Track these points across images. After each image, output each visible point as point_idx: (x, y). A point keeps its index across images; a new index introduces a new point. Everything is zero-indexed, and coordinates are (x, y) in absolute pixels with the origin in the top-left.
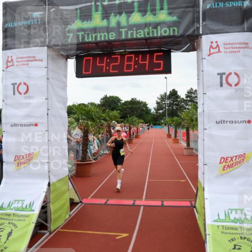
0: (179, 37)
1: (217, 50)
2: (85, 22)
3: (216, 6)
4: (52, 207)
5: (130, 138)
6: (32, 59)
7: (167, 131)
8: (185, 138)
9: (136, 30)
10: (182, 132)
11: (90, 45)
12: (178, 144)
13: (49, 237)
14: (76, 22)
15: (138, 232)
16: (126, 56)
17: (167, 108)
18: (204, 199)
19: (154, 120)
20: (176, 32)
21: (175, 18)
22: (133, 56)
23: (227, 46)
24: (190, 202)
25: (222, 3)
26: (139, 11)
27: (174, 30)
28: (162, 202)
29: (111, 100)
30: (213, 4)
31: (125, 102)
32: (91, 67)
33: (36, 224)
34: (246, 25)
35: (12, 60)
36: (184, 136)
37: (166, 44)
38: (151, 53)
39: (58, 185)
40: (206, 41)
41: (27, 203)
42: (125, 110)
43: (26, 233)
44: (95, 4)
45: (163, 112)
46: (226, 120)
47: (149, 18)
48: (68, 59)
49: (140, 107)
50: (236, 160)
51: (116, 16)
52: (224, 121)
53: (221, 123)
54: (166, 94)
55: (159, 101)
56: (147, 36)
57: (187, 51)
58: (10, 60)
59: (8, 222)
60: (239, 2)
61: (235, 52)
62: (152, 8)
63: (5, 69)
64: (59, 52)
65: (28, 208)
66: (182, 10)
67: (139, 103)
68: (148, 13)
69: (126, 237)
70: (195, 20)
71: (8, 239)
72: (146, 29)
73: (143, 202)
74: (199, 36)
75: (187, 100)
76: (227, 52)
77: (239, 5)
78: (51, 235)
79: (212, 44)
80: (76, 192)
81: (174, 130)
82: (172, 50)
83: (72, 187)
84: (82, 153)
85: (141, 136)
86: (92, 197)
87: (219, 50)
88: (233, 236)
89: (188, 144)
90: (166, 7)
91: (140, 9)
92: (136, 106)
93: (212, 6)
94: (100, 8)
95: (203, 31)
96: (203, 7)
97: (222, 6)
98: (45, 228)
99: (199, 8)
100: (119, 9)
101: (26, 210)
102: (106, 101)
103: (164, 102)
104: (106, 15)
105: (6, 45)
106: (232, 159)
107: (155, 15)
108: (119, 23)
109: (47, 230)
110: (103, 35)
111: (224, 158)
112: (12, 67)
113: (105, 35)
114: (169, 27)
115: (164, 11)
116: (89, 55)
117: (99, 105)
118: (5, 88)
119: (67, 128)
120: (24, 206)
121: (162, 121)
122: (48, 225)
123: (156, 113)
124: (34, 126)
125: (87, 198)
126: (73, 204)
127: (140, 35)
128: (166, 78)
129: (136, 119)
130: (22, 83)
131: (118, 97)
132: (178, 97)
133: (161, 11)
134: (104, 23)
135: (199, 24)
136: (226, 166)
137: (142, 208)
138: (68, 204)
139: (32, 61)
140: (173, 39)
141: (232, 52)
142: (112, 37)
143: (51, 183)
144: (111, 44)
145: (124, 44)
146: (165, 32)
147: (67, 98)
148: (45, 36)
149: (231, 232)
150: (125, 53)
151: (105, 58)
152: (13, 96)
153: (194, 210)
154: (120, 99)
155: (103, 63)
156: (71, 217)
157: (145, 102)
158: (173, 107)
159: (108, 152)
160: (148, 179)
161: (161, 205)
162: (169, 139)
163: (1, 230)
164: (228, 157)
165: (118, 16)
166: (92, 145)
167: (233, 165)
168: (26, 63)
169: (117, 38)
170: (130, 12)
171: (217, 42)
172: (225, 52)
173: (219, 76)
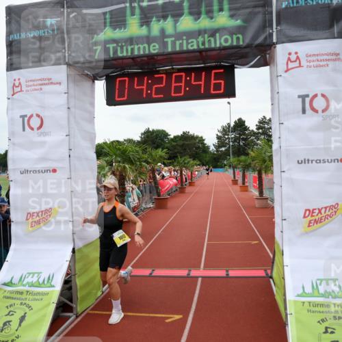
0: (245, 47)
1: (297, 64)
3: (295, 5)
4: (79, 282)
5: (182, 185)
6: (47, 82)
7: (232, 176)
8: (257, 185)
9: (187, 40)
10: (251, 176)
11: (124, 61)
12: (246, 193)
13: (76, 322)
15: (195, 312)
16: (174, 75)
17: (231, 144)
18: (283, 266)
19: (214, 161)
20: (241, 40)
21: (239, 22)
22: (183, 74)
23: (311, 58)
24: (265, 270)
27: (238, 38)
28: (227, 271)
29: (155, 135)
31: (175, 137)
32: (126, 90)
33: (57, 304)
34: (336, 29)
35: (20, 84)
36: (255, 182)
37: (228, 57)
38: (208, 70)
39: (86, 251)
40: (282, 51)
41: (45, 276)
42: (175, 149)
43: (45, 316)
44: (131, 4)
45: (226, 150)
47: (204, 23)
48: (96, 81)
49: (195, 144)
50: (325, 212)
51: (159, 21)
52: (308, 160)
53: (305, 163)
54: (229, 124)
55: (220, 134)
56: (202, 47)
57: (256, 66)
58: (17, 84)
59: (19, 302)
61: (322, 66)
62: (208, 8)
63: (10, 96)
64: (83, 70)
65: (46, 282)
66: (248, 11)
67: (193, 138)
68: (203, 16)
69: (179, 319)
70: (267, 24)
71: (20, 325)
72: (200, 37)
73: (200, 272)
74: (272, 45)
75: (259, 133)
77: (326, 2)
78: (79, 319)
79: (291, 56)
81: (241, 174)
82: (236, 66)
85: (196, 183)
87: (300, 63)
88: (323, 316)
89: (261, 193)
90: (226, 6)
91: (192, 10)
92: (189, 143)
93: (289, 3)
94: (137, 11)
95: (277, 38)
96: (276, 6)
97: (303, 4)
98: (70, 309)
99: (272, 7)
100: (163, 12)
101: (43, 285)
102: (148, 137)
103: (226, 137)
104: (145, 21)
105: (11, 64)
106: (320, 212)
107: (212, 18)
108: (163, 31)
109: (72, 312)
110: (141, 47)
111: (309, 210)
112: (20, 93)
113: (144, 48)
114: (231, 34)
115: (224, 13)
116: (123, 75)
117: (138, 142)
118: (11, 121)
119: (96, 173)
120: (41, 281)
121: (225, 162)
122: (74, 305)
123: (217, 151)
124: (52, 173)
127: (192, 46)
128: (229, 103)
129: (189, 160)
130: (35, 115)
131: (164, 131)
132: (246, 128)
133: (221, 13)
134: (144, 31)
135: (272, 29)
136: (313, 222)
137: (200, 279)
140: (236, 50)
141: (317, 66)
142: (154, 50)
143: (76, 249)
144: (154, 59)
145: (171, 58)
146: (226, 41)
147: (95, 134)
148: (64, 51)
149: (321, 310)
150: (172, 71)
151: (146, 78)
152: (23, 133)
153: (270, 282)
154: (167, 134)
155: (143, 85)
156: (104, 294)
157: (202, 137)
158: (239, 143)
159: (152, 206)
160: (208, 241)
161: (225, 275)
162: (235, 187)
163: (11, 313)
164: (315, 209)
165: (162, 21)
166: (130, 196)
167: (321, 219)
168: (39, 87)
169: (162, 51)
170: (177, 15)
171: (296, 53)
172: (307, 67)
173: (300, 99)
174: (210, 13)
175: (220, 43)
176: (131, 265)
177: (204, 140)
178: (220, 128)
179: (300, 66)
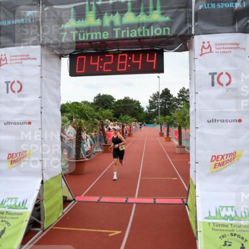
0: (171, 37)
1: (209, 50)
2: (79, 21)
3: (208, 7)
4: (46, 205)
6: (26, 57)
7: (160, 130)
8: (177, 137)
9: (130, 30)
10: (174, 130)
11: (83, 44)
12: (170, 142)
13: (43, 235)
15: (131, 229)
16: (120, 55)
17: (159, 106)
18: (196, 196)
19: (147, 119)
20: (169, 32)
21: (167, 19)
22: (126, 55)
24: (182, 199)
25: (214, 4)
26: (133, 11)
27: (167, 30)
28: (155, 199)
29: (104, 98)
30: (205, 5)
31: (118, 100)
32: (84, 65)
33: (29, 222)
34: (237, 26)
35: (5, 58)
36: (176, 134)
37: (159, 43)
38: (144, 52)
39: (52, 183)
40: (198, 41)
41: (20, 200)
42: (119, 109)
43: (19, 231)
44: (89, 3)
45: (155, 111)
46: (217, 119)
47: (143, 18)
48: (62, 58)
49: (133, 106)
50: (226, 158)
51: (110, 15)
52: (215, 120)
53: (213, 122)
54: (158, 93)
55: (151, 100)
56: (140, 36)
57: (179, 51)
58: (3, 58)
60: (231, 3)
62: (145, 8)
64: (53, 50)
65: (21, 205)
66: (175, 10)
67: (132, 101)
68: (142, 13)
69: (119, 234)
70: (188, 20)
72: (139, 28)
73: (135, 199)
74: (190, 36)
75: (180, 99)
76: (218, 52)
77: (231, 6)
78: (45, 233)
79: (204, 45)
80: (69, 190)
81: (166, 129)
82: (164, 50)
83: (65, 185)
85: (134, 135)
86: (85, 195)
87: (211, 50)
88: (223, 233)
89: (180, 143)
90: (159, 7)
91: (134, 9)
92: (129, 105)
93: (204, 6)
94: (94, 8)
95: (195, 31)
96: (195, 8)
97: (214, 7)
98: (38, 225)
99: (191, 8)
100: (112, 9)
101: (19, 208)
102: (99, 100)
103: (156, 101)
104: (99, 15)
106: (223, 157)
107: (148, 15)
108: (112, 23)
109: (40, 227)
110: (96, 34)
111: (215, 156)
112: (5, 65)
113: (98, 35)
114: (162, 27)
115: (157, 11)
116: (82, 54)
117: (92, 103)
119: (60, 126)
120: (17, 204)
121: (155, 120)
122: (41, 223)
123: (149, 111)
124: (27, 125)
125: (80, 196)
126: (66, 202)
127: (133, 35)
128: (158, 77)
129: (129, 117)
130: (16, 82)
132: (170, 96)
133: (154, 11)
134: (98, 22)
135: (192, 25)
136: (217, 165)
137: (135, 205)
138: (61, 202)
139: (25, 59)
140: (165, 39)
141: (223, 52)
142: (106, 36)
143: (44, 181)
144: (105, 43)
145: (118, 43)
146: (158, 31)
147: (60, 97)
148: (39, 35)
149: (222, 229)
150: (118, 52)
151: (99, 57)
152: (6, 94)
153: (185, 207)
154: (113, 98)
155: (97, 62)
156: (64, 214)
157: (138, 101)
158: (165, 106)
159: (101, 150)
160: (141, 177)
161: (153, 202)
162: (162, 138)
164: (220, 156)
165: (112, 16)
166: (85, 143)
167: (224, 163)
168: (20, 61)
169: (111, 38)
170: (123, 12)
171: (208, 42)
172: (216, 52)
173: (211, 76)
174: (147, 11)
175: (154, 33)
176: (84, 194)
177: (140, 103)
178: (152, 95)
179: (211, 51)
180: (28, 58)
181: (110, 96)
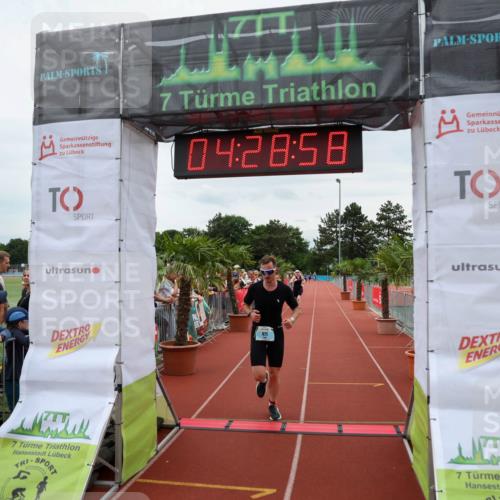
0: (379, 101)
1: (453, 127)
2: (195, 71)
3: (452, 43)
4: (126, 434)
6: (91, 141)
8: (379, 300)
9: (296, 88)
10: (371, 288)
11: (203, 115)
12: (363, 312)
14: (178, 71)
15: (294, 485)
16: (275, 136)
17: (340, 240)
18: (429, 420)
19: (317, 264)
20: (374, 90)
21: (371, 65)
22: (288, 136)
23: (475, 119)
24: (396, 426)
25: (464, 37)
26: (302, 51)
27: (369, 88)
28: (340, 426)
29: (229, 223)
30: (445, 38)
31: (257, 227)
32: (204, 156)
35: (52, 143)
36: (376, 295)
37: (351, 116)
38: (323, 132)
39: (138, 389)
40: (432, 108)
43: (74, 484)
44: (216, 36)
45: (332, 249)
46: (471, 264)
48: (159, 143)
49: (287, 238)
50: (492, 342)
51: (256, 59)
52: (468, 266)
53: (463, 269)
54: (337, 212)
55: (323, 225)
56: (317, 99)
57: (393, 128)
58: (47, 144)
60: (496, 34)
61: (491, 130)
62: (327, 44)
63: (37, 161)
64: (143, 127)
65: (77, 432)
66: (385, 48)
67: (285, 229)
68: (320, 54)
69: (271, 495)
70: (408, 69)
71: (38, 497)
72: (315, 84)
73: (300, 426)
74: (417, 100)
75: (381, 225)
76: (473, 131)
77: (497, 40)
78: (123, 491)
79: (445, 116)
80: (169, 405)
83: (162, 394)
84: (178, 327)
86: (199, 416)
87: (458, 126)
89: (386, 313)
91: (303, 46)
92: (279, 237)
93: (443, 41)
94: (225, 45)
95: (425, 90)
96: (425, 45)
97: (464, 43)
100: (262, 47)
102: (219, 225)
103: (334, 229)
104: (236, 58)
105: (41, 115)
106: (484, 340)
107: (332, 57)
108: (261, 74)
109: (113, 479)
111: (468, 338)
112: (51, 157)
115: (349, 50)
116: (201, 135)
117: (206, 233)
118: (36, 199)
121: (331, 266)
122: (116, 470)
123: (319, 250)
125: (190, 417)
126: (163, 429)
127: (304, 97)
128: (338, 181)
130: (71, 189)
131: (243, 218)
132: (363, 218)
133: (345, 50)
134: (233, 73)
135: (418, 77)
136: (473, 355)
137: (300, 437)
138: (154, 429)
139: (90, 145)
140: (367, 105)
141: (483, 131)
142: (248, 101)
143: (123, 386)
144: (245, 113)
145: (270, 114)
146: (352, 90)
147: (155, 219)
149: (487, 484)
150: (272, 131)
151: (233, 141)
152: (52, 213)
153: (402, 443)
154: (247, 222)
155: (229, 150)
156: (160, 454)
157: (297, 229)
158: (352, 239)
159: (225, 327)
160: (310, 380)
161: (336, 432)
162: (346, 303)
163: (22, 475)
164: (477, 337)
165: (260, 59)
166: (195, 312)
167: (485, 352)
168: (79, 149)
169: (259, 103)
170: (282, 53)
171: (453, 111)
172: (469, 131)
173: (458, 178)
174: (329, 51)
175: (344, 95)
176: (197, 413)
177: (300, 233)
178: (324, 217)
179: (458, 130)
180: (96, 142)
181: (240, 218)
